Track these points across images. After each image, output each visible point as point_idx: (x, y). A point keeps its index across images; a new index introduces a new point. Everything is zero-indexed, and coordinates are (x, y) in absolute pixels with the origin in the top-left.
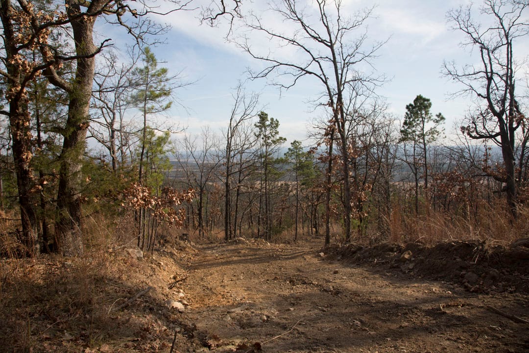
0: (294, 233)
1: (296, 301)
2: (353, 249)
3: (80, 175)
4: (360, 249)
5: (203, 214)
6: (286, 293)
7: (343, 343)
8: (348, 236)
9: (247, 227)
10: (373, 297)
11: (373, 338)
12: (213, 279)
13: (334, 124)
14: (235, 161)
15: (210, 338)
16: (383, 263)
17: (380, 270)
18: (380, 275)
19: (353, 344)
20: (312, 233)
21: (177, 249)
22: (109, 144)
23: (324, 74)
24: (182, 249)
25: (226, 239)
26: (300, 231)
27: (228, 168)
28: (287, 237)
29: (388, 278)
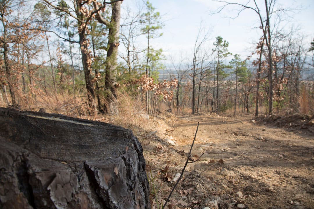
0: (233, 111)
1: (240, 144)
2: (274, 118)
3: (116, 72)
4: (279, 118)
5: (179, 99)
6: (234, 139)
7: (274, 164)
8: (270, 111)
9: (205, 107)
10: (290, 143)
11: (293, 164)
12: (188, 132)
13: (263, 41)
14: (198, 67)
15: (193, 156)
16: (296, 126)
17: (294, 130)
18: (294, 132)
19: (280, 165)
20: (245, 112)
21: (166, 117)
22: (127, 59)
23: (257, 8)
24: (169, 117)
25: (193, 113)
26: (237, 110)
27: (194, 71)
28: (229, 113)
29: (299, 134)
